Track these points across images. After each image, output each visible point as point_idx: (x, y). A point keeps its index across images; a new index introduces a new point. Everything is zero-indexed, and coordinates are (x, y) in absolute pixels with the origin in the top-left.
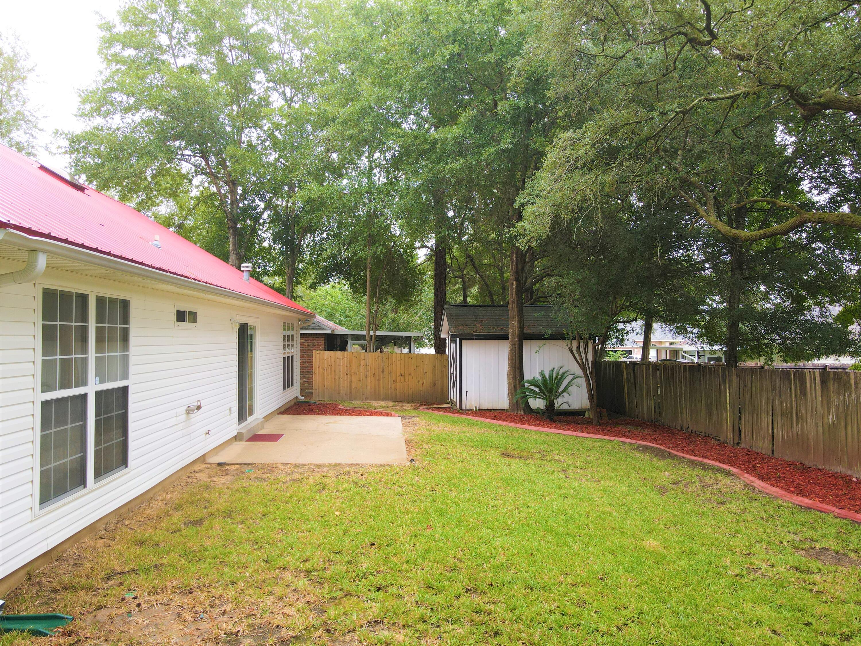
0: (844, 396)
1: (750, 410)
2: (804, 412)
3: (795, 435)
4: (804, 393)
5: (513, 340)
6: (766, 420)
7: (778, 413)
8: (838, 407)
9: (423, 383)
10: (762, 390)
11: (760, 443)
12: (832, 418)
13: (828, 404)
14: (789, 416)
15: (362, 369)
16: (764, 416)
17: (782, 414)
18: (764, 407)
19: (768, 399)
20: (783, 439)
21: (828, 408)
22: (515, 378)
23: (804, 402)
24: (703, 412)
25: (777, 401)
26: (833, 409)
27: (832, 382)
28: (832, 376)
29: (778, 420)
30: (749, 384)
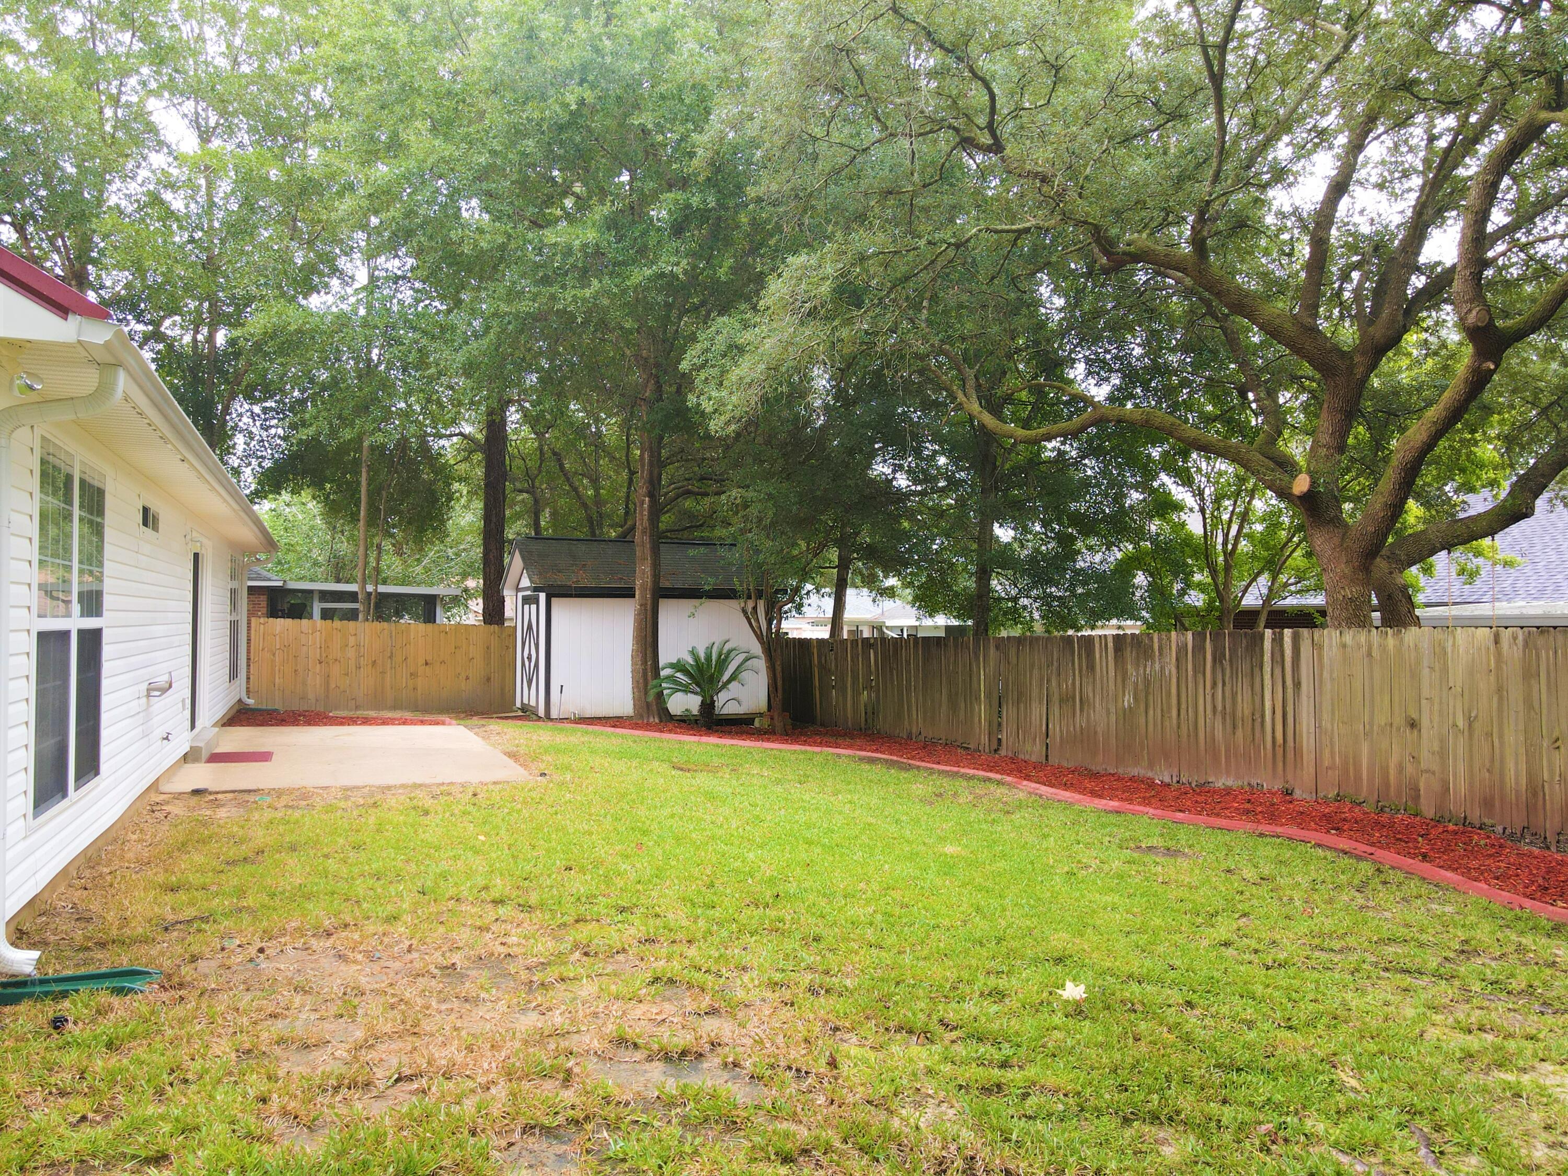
0: (1145, 667)
1: (1015, 697)
2: (1091, 695)
3: (1078, 729)
4: (1091, 667)
5: (643, 596)
6: (1037, 711)
7: (1056, 698)
8: (1136, 684)
9: (467, 678)
10: (1032, 666)
11: (1028, 747)
12: (1128, 700)
13: (1124, 681)
14: (1070, 703)
15: (351, 653)
16: (1035, 705)
17: (1061, 701)
18: (1035, 693)
19: (1042, 679)
20: (1061, 737)
21: (1124, 687)
22: (644, 662)
23: (1091, 680)
24: (944, 708)
25: (1054, 683)
26: (1130, 687)
27: (1129, 649)
28: (1129, 640)
29: (1056, 709)
30: (1014, 660)
